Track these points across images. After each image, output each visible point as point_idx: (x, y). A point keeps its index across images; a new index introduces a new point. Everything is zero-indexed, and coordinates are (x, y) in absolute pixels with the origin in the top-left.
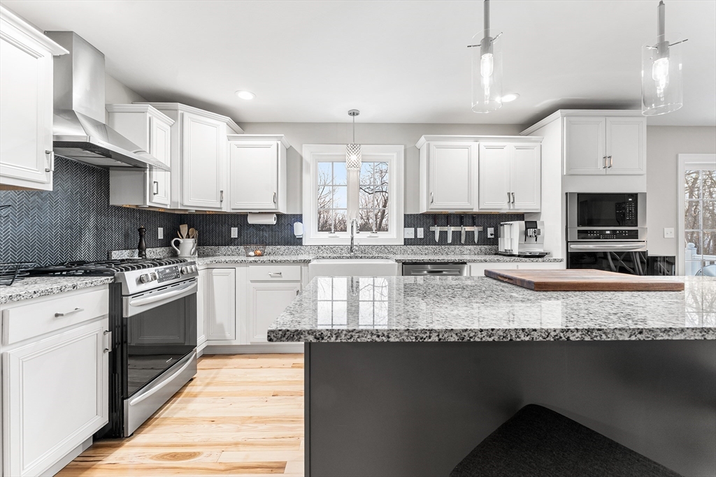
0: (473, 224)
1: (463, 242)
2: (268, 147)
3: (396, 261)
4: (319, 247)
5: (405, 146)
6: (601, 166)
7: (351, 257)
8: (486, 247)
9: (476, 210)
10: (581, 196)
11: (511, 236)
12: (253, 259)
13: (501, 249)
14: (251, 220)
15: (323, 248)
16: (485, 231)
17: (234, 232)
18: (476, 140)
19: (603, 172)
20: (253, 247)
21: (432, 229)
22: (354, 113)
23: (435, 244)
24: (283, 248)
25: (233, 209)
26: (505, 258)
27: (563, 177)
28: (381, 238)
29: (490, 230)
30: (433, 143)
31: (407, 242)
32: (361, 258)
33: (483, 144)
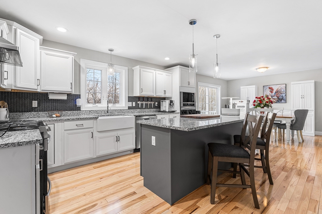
0: (152, 101)
1: (148, 108)
2: (67, 58)
3: (134, 115)
4: (90, 111)
5: (128, 68)
6: (187, 84)
7: (108, 115)
8: (155, 109)
9: (155, 96)
10: (184, 93)
11: (165, 106)
12: (55, 119)
13: (162, 110)
14: (51, 97)
15: (92, 112)
16: (155, 103)
17: (35, 104)
18: (155, 71)
19: (188, 86)
20: (55, 112)
21: (138, 102)
22: (111, 50)
23: (139, 108)
24: (69, 112)
25: (42, 90)
26: (164, 113)
27: (179, 86)
28: (118, 106)
29: (156, 103)
30: (142, 69)
31: (130, 108)
32: (113, 115)
33: (157, 72)
